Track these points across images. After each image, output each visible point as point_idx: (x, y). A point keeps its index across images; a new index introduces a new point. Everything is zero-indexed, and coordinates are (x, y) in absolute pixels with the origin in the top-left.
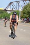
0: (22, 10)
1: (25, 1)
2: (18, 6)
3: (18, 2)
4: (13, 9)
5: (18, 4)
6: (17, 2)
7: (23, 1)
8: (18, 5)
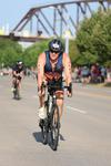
0: (74, 37)
1: (86, 3)
2: (58, 23)
3: (59, 7)
4: (40, 33)
5: (61, 14)
6: (56, 6)
7: (79, 4)
8: (58, 17)
